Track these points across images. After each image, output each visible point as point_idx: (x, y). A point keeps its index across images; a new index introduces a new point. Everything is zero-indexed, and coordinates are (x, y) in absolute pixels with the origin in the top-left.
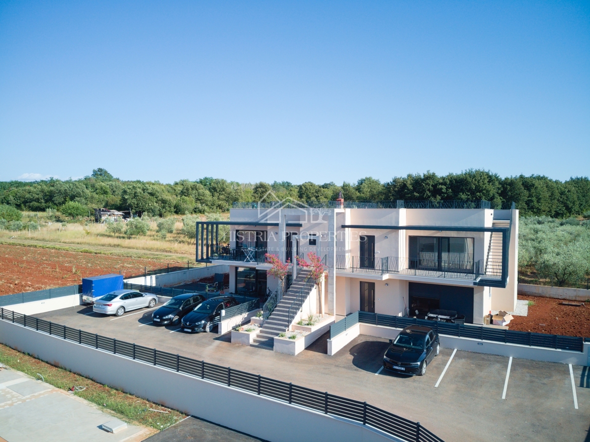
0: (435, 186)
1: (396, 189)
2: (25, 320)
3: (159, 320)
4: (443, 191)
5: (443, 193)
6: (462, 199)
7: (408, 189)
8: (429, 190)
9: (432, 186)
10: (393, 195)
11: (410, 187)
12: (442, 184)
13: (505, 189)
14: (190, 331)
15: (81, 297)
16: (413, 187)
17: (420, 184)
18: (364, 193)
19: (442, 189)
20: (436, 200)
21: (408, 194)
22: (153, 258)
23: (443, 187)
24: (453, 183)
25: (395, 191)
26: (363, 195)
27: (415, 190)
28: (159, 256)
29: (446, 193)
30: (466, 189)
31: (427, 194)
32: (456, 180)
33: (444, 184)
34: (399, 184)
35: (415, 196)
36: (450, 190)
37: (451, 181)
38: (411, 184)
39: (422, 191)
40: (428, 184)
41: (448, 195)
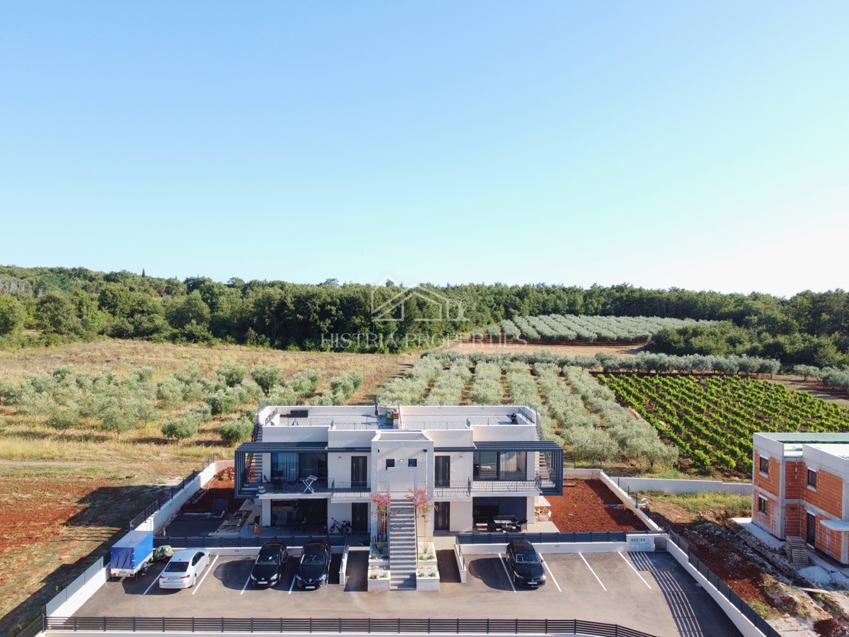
0: (322, 306)
1: (273, 309)
4: (333, 313)
5: (334, 316)
6: (355, 324)
7: (288, 310)
8: (315, 311)
9: (319, 306)
10: (269, 317)
11: (292, 307)
12: (331, 304)
16: (294, 306)
17: (303, 302)
18: (222, 311)
19: (331, 310)
20: (325, 325)
21: (290, 316)
23: (333, 308)
24: (343, 303)
25: (272, 311)
26: (222, 313)
27: (297, 311)
29: (335, 316)
30: (360, 311)
31: (314, 317)
34: (276, 302)
35: (298, 318)
36: (341, 312)
37: (341, 300)
38: (292, 303)
39: (307, 313)
40: (314, 304)
41: (338, 318)
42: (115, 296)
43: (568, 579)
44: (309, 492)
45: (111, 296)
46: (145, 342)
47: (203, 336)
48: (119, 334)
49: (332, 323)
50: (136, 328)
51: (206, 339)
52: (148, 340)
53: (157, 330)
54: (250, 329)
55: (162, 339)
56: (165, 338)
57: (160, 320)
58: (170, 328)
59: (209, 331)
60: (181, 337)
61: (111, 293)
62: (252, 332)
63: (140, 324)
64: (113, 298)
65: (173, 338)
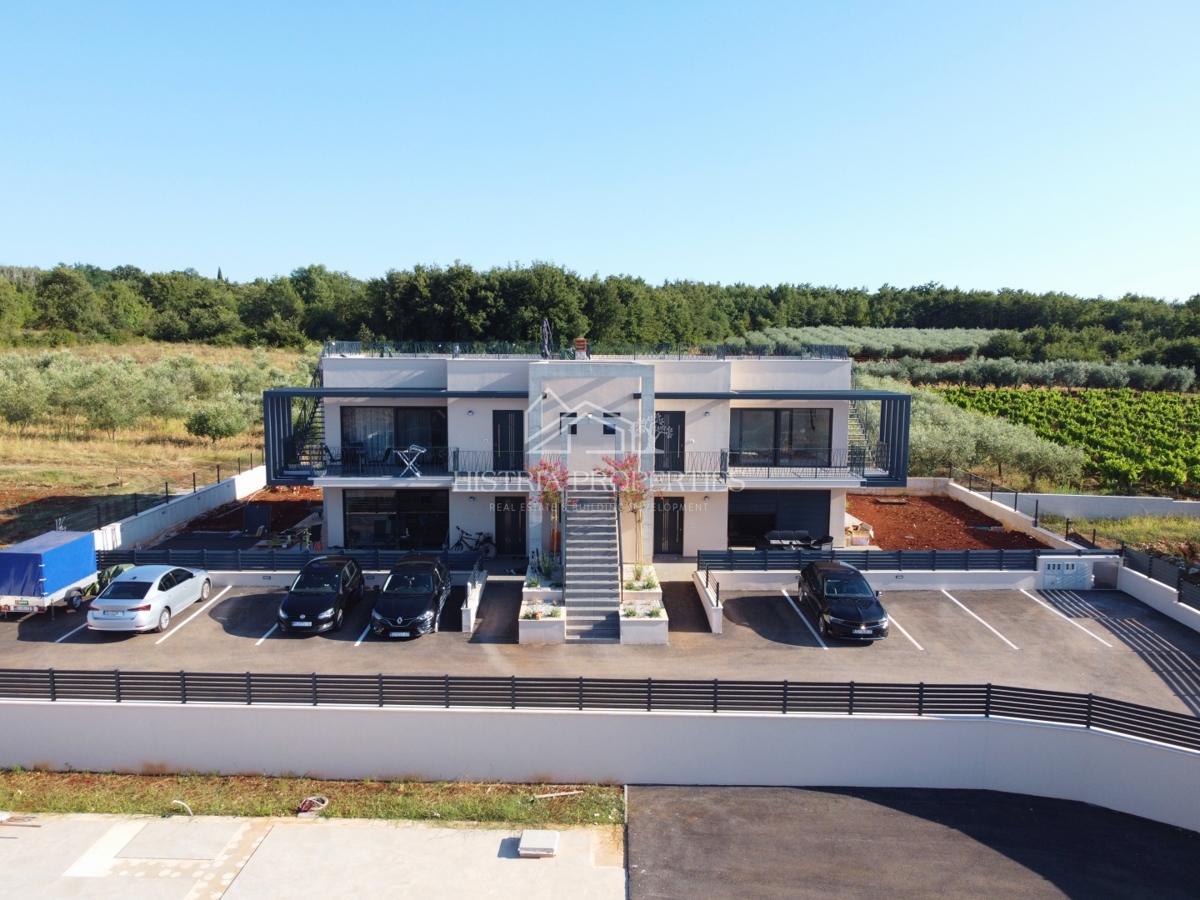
0: (473, 292)
1: (397, 295)
3: (308, 624)
4: (489, 302)
5: (490, 306)
6: (524, 319)
7: (421, 297)
8: (462, 299)
9: (468, 291)
10: (391, 308)
11: (426, 292)
12: (486, 288)
14: (406, 634)
16: (430, 291)
17: (444, 286)
18: (322, 302)
19: (486, 298)
20: (478, 320)
21: (422, 306)
23: (489, 294)
24: (505, 288)
25: (396, 300)
26: (320, 305)
27: (434, 298)
29: (493, 307)
30: (530, 299)
31: (460, 309)
32: (510, 280)
33: (489, 288)
34: (402, 286)
35: (435, 310)
36: (502, 302)
37: (502, 283)
38: (426, 286)
39: (449, 302)
40: (460, 288)
41: (498, 311)
42: (164, 286)
43: (932, 629)
44: (410, 474)
45: (159, 286)
46: (205, 346)
47: (293, 338)
48: (166, 335)
49: (489, 317)
50: (192, 327)
51: (297, 342)
52: (209, 343)
53: (222, 328)
54: (364, 326)
55: (231, 341)
56: (236, 340)
57: (228, 316)
58: (242, 326)
59: (300, 330)
60: (259, 338)
61: (159, 283)
62: (366, 332)
63: (198, 320)
64: (162, 290)
65: (247, 341)
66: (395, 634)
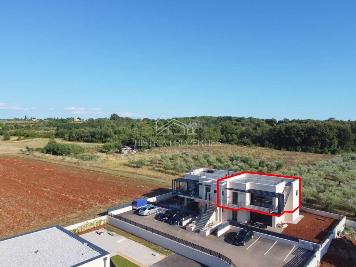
0: (297, 132)
1: (276, 133)
2: (116, 216)
3: (162, 219)
4: (302, 134)
7: (282, 133)
8: (294, 134)
9: (296, 131)
10: (274, 136)
11: (284, 132)
12: (302, 131)
13: (340, 133)
14: (172, 224)
15: (133, 207)
18: (258, 133)
19: (301, 133)
20: (298, 140)
22: (151, 182)
23: (303, 132)
24: (308, 130)
25: (275, 134)
27: (286, 133)
28: (154, 181)
29: (303, 136)
31: (293, 137)
32: (310, 128)
33: (303, 130)
34: (277, 130)
35: (286, 137)
36: (306, 134)
37: (307, 129)
38: (284, 130)
39: (290, 134)
40: (293, 130)
41: (305, 137)
42: (226, 127)
43: (257, 247)
45: (225, 127)
46: (228, 144)
47: (248, 143)
48: (222, 141)
49: (302, 139)
50: (227, 139)
51: (249, 144)
52: (229, 144)
53: (233, 140)
54: (266, 141)
55: (234, 143)
56: (235, 143)
57: (235, 137)
58: (238, 140)
59: (251, 141)
60: (240, 143)
61: (225, 126)
62: (267, 142)
63: (228, 138)
64: (225, 128)
65: (238, 144)
66: (171, 224)
